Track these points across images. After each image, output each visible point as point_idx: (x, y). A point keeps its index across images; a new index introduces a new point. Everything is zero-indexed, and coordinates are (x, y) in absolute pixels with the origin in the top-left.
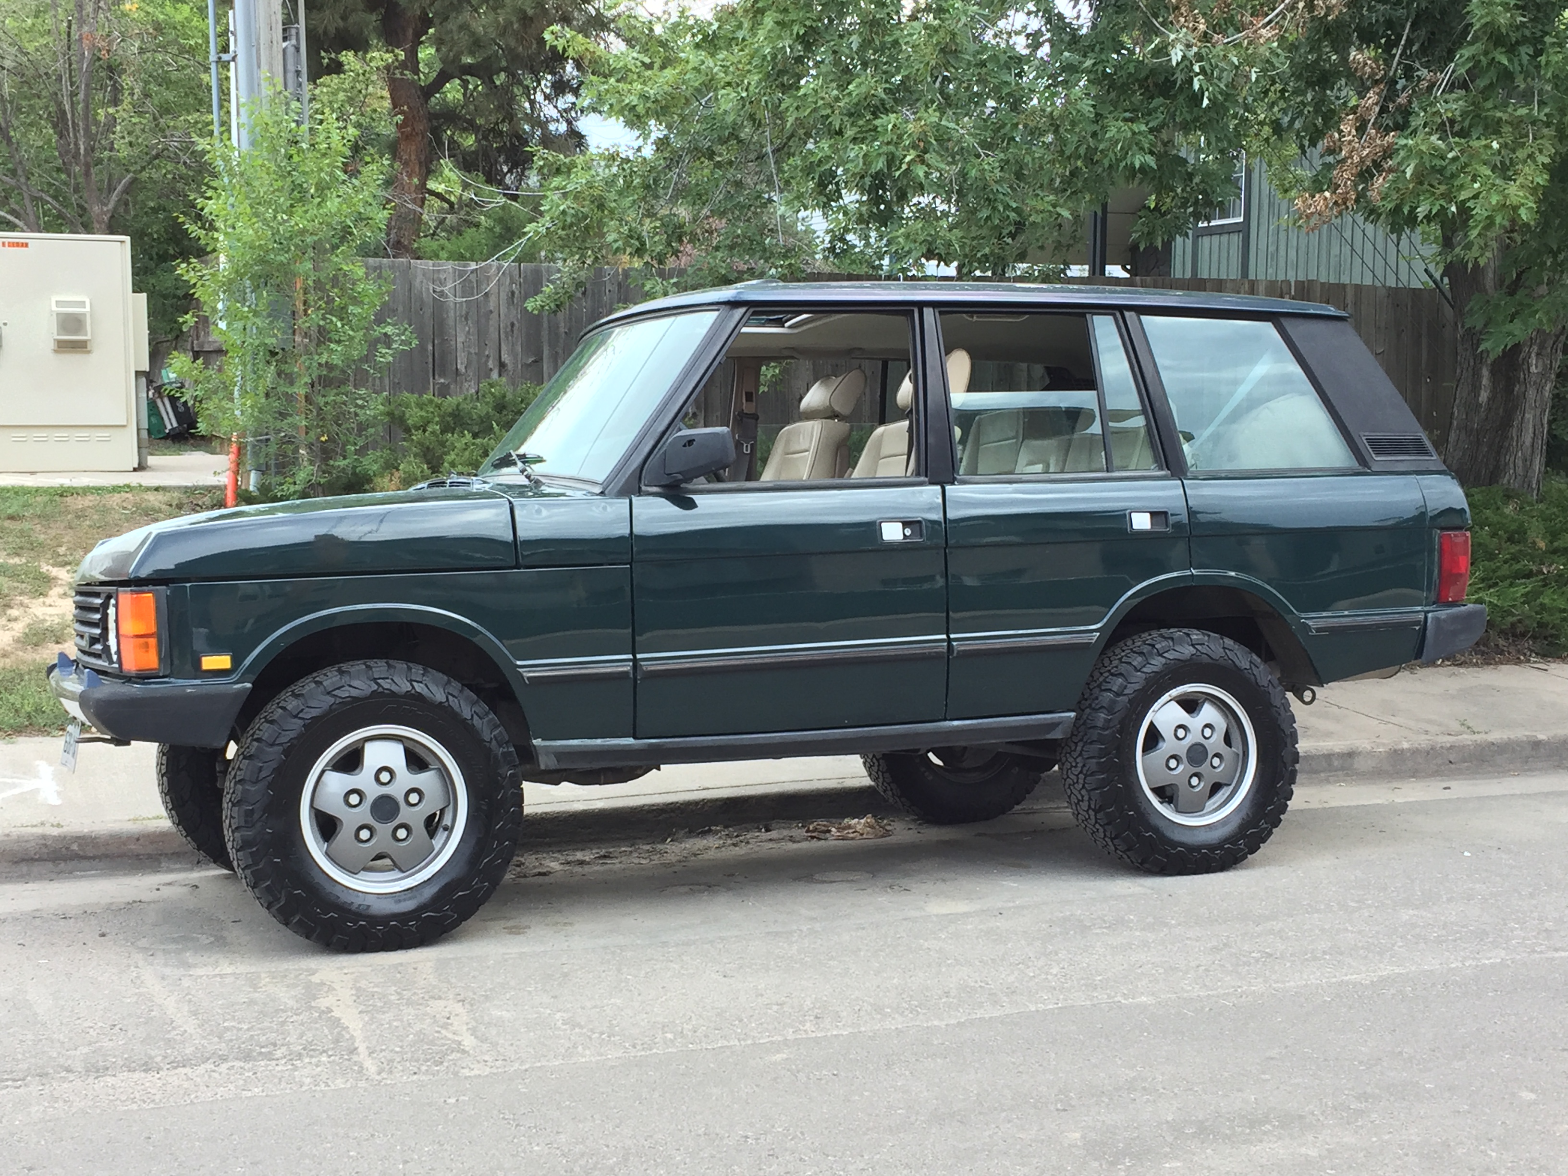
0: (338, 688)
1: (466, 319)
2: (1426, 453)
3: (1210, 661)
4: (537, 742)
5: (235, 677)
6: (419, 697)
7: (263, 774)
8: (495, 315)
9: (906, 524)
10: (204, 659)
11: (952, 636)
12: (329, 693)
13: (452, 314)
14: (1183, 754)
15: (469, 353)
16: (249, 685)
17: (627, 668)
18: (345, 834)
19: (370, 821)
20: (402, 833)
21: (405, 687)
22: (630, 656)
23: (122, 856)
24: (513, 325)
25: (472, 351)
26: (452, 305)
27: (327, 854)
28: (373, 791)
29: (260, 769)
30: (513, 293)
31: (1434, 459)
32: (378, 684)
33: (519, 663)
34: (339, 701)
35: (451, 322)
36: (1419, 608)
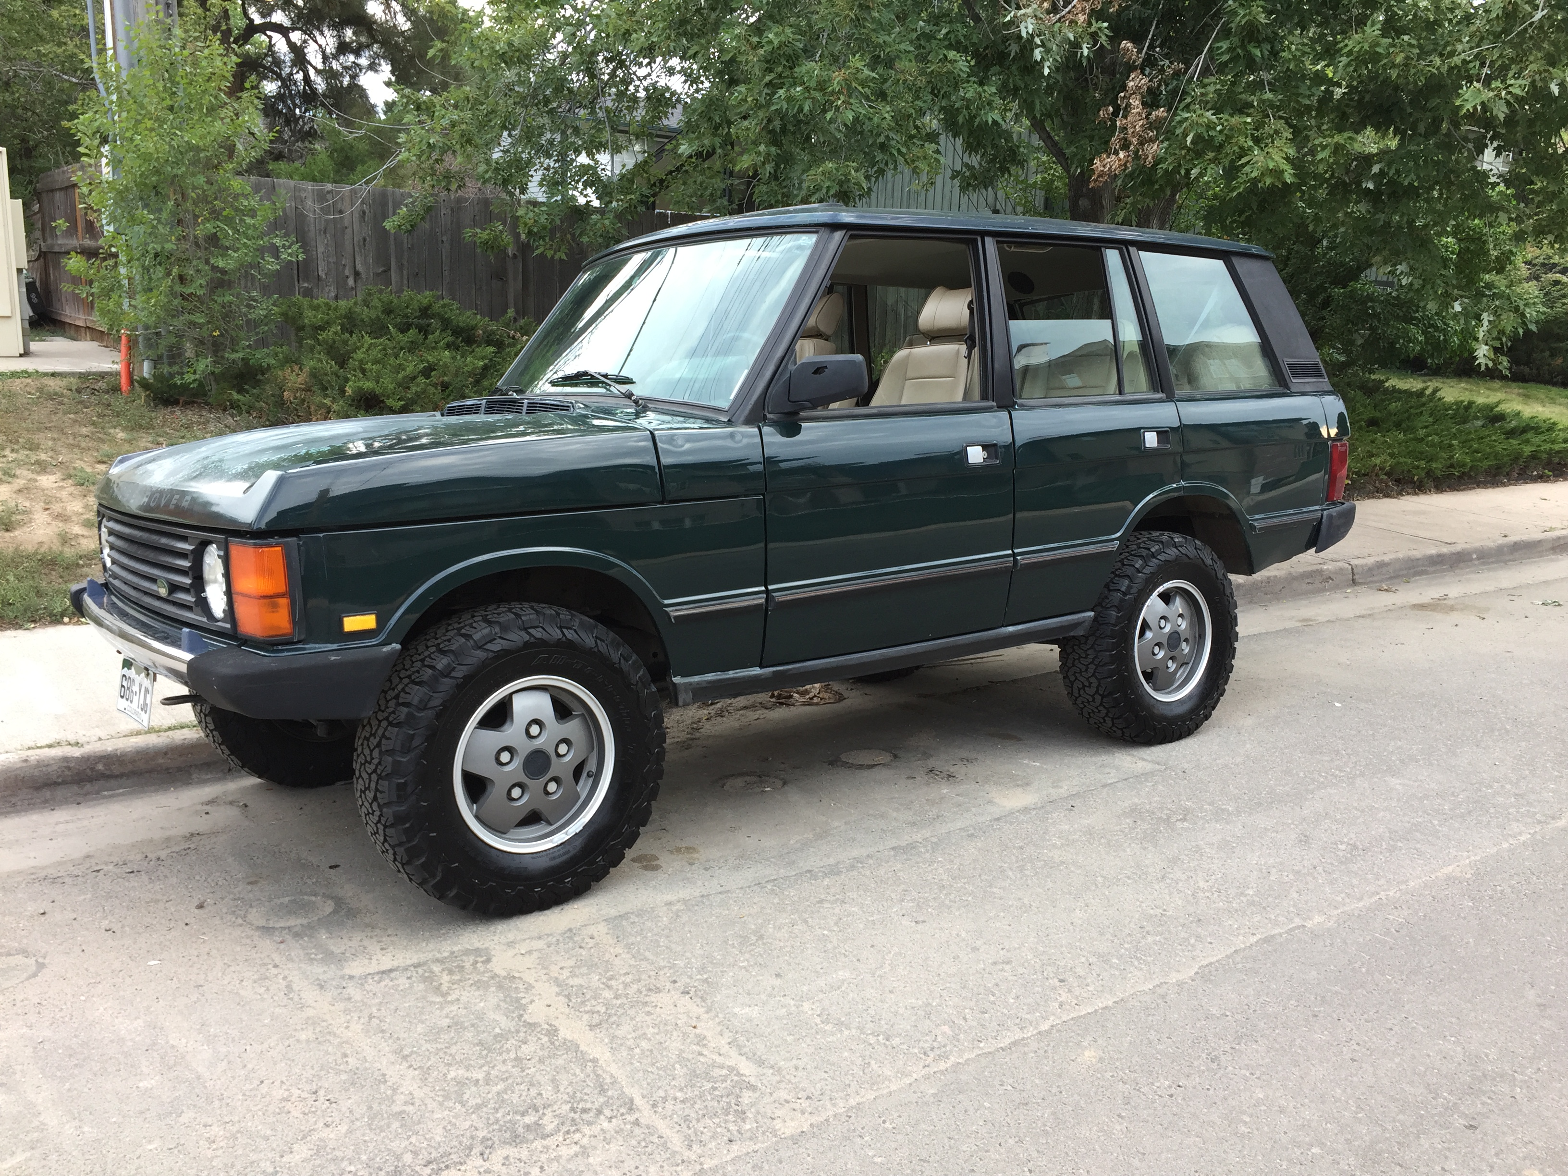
0: (490, 642)
1: (325, 232)
2: (1320, 375)
3: (1187, 560)
4: (677, 680)
5: (382, 637)
6: (570, 644)
7: (416, 742)
8: (349, 231)
9: (985, 447)
10: (345, 619)
11: (1016, 551)
12: (480, 648)
13: (312, 228)
14: (1164, 641)
15: (329, 262)
16: (397, 646)
17: (761, 600)
18: (495, 794)
19: (523, 779)
20: (552, 787)
21: (556, 634)
22: (763, 588)
23: (150, 771)
24: (365, 240)
25: (331, 260)
26: (312, 220)
27: (477, 817)
28: (525, 747)
29: (412, 737)
30: (364, 213)
31: (1325, 383)
32: (529, 633)
33: (666, 602)
34: (491, 655)
35: (312, 234)
36: (1317, 507)
